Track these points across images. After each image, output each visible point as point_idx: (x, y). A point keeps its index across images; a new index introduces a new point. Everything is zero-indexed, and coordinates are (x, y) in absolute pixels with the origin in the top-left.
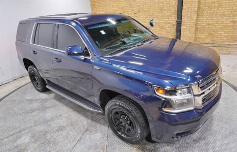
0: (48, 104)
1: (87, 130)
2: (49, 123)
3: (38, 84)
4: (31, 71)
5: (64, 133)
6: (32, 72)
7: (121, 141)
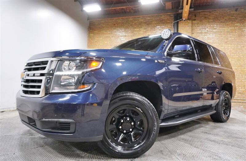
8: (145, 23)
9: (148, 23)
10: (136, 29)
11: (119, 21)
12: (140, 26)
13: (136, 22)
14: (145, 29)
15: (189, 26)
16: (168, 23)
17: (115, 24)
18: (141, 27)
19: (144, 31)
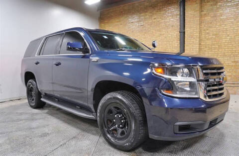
0: (38, 117)
1: (74, 138)
2: (33, 130)
3: (33, 100)
4: (29, 86)
5: (47, 138)
6: (31, 86)
7: (112, 149)
8: (151, 6)
9: (153, 6)
10: (142, 14)
11: (126, 8)
12: (145, 10)
13: (142, 6)
14: (150, 12)
15: (197, 3)
16: (174, 3)
17: (122, 12)
18: (147, 12)
19: (150, 15)
